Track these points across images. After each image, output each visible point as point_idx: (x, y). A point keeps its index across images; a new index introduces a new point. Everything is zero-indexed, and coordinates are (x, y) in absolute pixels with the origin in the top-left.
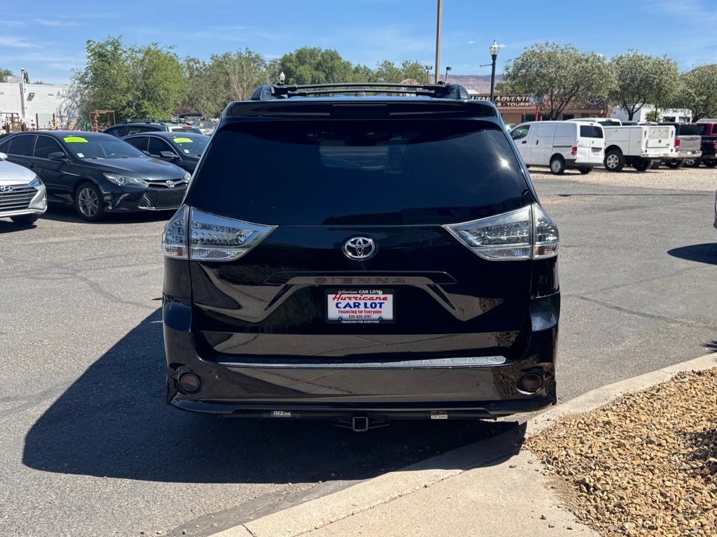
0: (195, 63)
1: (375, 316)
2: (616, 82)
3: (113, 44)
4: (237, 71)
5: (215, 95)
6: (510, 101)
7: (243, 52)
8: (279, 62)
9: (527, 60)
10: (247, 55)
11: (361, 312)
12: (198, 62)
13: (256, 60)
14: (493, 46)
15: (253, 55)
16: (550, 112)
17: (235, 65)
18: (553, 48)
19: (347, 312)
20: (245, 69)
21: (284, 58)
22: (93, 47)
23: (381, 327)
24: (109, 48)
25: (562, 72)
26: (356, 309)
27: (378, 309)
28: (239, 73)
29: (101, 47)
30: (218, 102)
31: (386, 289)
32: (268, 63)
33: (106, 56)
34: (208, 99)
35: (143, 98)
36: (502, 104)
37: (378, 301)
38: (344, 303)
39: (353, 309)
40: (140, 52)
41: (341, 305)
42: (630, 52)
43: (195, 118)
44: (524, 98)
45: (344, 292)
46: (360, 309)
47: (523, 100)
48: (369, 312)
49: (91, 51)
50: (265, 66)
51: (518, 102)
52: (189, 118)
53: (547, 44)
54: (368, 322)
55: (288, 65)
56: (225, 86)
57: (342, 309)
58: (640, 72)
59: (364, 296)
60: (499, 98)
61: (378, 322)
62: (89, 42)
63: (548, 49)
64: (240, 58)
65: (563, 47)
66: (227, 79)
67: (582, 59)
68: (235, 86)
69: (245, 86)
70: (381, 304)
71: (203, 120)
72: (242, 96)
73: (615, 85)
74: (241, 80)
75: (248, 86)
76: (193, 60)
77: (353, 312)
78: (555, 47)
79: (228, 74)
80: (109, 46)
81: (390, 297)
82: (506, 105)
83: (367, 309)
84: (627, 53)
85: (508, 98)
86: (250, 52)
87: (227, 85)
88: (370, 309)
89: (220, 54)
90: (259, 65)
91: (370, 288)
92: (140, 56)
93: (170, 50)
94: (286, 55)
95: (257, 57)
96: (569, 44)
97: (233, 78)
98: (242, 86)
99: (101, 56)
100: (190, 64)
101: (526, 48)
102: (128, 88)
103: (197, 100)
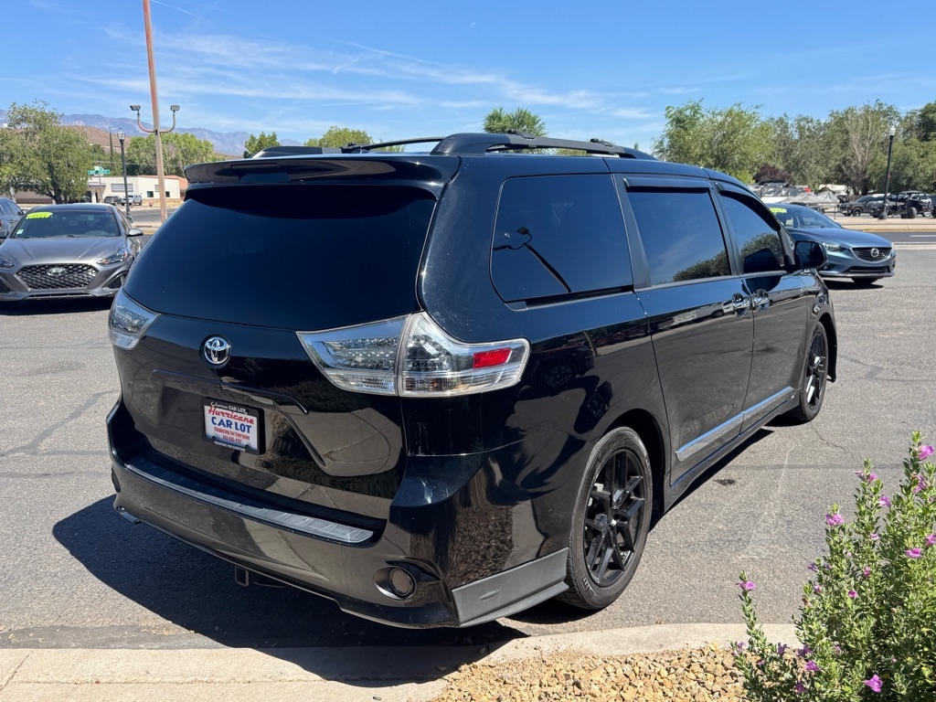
0: (808, 122)
1: (245, 442)
3: (692, 108)
4: (860, 127)
5: (828, 159)
7: (872, 105)
8: (919, 113)
10: (877, 109)
11: (233, 434)
12: (811, 121)
13: (888, 113)
15: (885, 108)
17: (858, 121)
19: (222, 431)
20: (870, 125)
21: (926, 107)
22: (671, 113)
24: (688, 113)
26: (229, 429)
27: (246, 433)
28: (862, 130)
29: (680, 112)
30: (830, 165)
31: (251, 409)
32: (903, 116)
33: (684, 121)
34: (817, 162)
35: (716, 166)
37: (246, 423)
38: (218, 419)
40: (720, 114)
43: (777, 184)
45: (217, 404)
46: (232, 430)
48: (240, 435)
49: (670, 117)
50: (899, 120)
52: (769, 185)
55: (931, 116)
56: (842, 146)
57: (217, 426)
59: (234, 414)
62: (668, 108)
64: (867, 112)
66: (845, 138)
68: (855, 146)
69: (867, 144)
70: (248, 427)
71: (787, 186)
72: (863, 157)
74: (863, 138)
75: (872, 145)
76: (805, 119)
77: (226, 432)
79: (847, 132)
80: (689, 111)
81: (255, 420)
83: (238, 432)
86: (880, 105)
87: (845, 144)
88: (240, 432)
89: (841, 109)
90: (890, 119)
91: (238, 405)
92: (720, 119)
93: (756, 110)
94: (929, 104)
95: (890, 109)
97: (854, 137)
98: (864, 145)
99: (679, 121)
100: (802, 124)
102: (701, 156)
103: (805, 163)
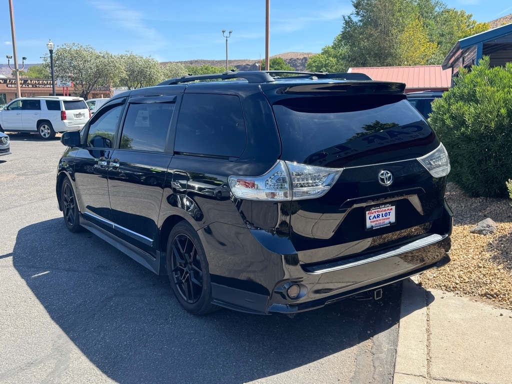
1: (387, 221)
2: (125, 72)
6: (39, 84)
9: (61, 54)
11: (380, 220)
14: (50, 44)
16: (82, 92)
18: (78, 47)
19: (374, 221)
23: (391, 228)
25: (88, 65)
26: (378, 219)
27: (388, 217)
31: (392, 203)
36: (33, 86)
37: (388, 211)
38: (373, 216)
39: (377, 219)
41: (371, 218)
42: (127, 53)
44: (49, 82)
45: (373, 208)
46: (380, 218)
47: (49, 83)
48: (384, 219)
51: (45, 85)
53: (74, 44)
54: (385, 226)
57: (372, 220)
58: (137, 67)
59: (382, 209)
60: (29, 81)
61: (389, 225)
63: (75, 48)
65: (84, 47)
67: (100, 56)
70: (389, 213)
73: (124, 75)
77: (377, 221)
78: (80, 46)
81: (394, 207)
82: (36, 87)
83: (383, 218)
84: (125, 53)
85: (37, 81)
88: (385, 217)
91: (385, 204)
96: (89, 45)
101: (58, 46)
